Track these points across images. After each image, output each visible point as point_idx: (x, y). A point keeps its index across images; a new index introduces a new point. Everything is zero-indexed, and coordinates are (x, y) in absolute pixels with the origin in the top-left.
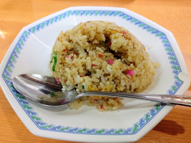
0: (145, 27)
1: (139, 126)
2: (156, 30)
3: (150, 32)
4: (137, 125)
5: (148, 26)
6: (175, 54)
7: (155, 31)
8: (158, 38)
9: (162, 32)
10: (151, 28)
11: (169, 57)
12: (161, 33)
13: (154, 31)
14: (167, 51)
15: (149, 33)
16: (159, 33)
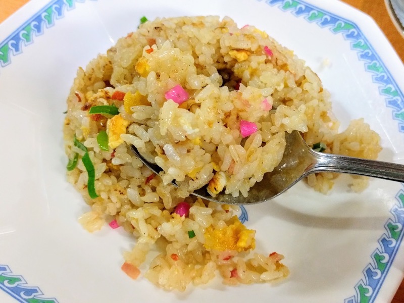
0: (301, 8)
1: (371, 290)
2: (330, 16)
3: (317, 23)
4: (364, 287)
5: (306, 7)
6: (394, 80)
7: (329, 19)
8: (340, 36)
9: (347, 20)
10: (318, 11)
11: (382, 88)
12: (345, 23)
13: (326, 19)
14: (373, 74)
15: (315, 26)
16: (341, 24)
